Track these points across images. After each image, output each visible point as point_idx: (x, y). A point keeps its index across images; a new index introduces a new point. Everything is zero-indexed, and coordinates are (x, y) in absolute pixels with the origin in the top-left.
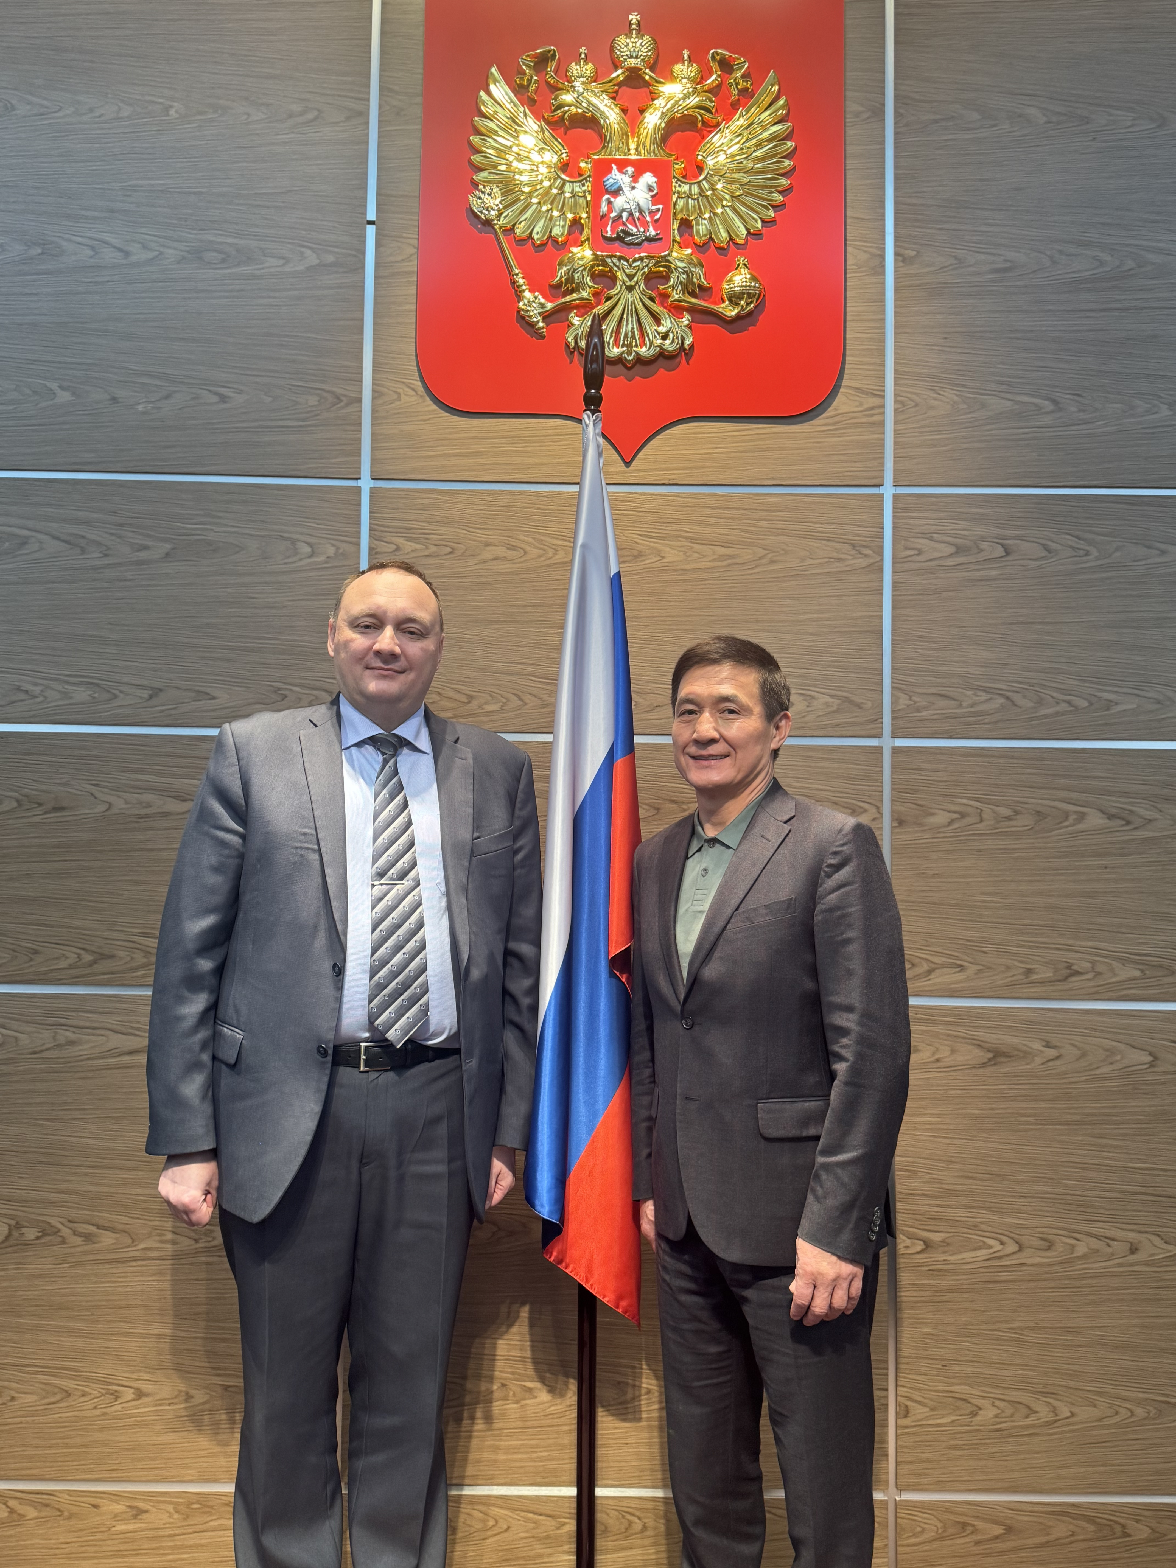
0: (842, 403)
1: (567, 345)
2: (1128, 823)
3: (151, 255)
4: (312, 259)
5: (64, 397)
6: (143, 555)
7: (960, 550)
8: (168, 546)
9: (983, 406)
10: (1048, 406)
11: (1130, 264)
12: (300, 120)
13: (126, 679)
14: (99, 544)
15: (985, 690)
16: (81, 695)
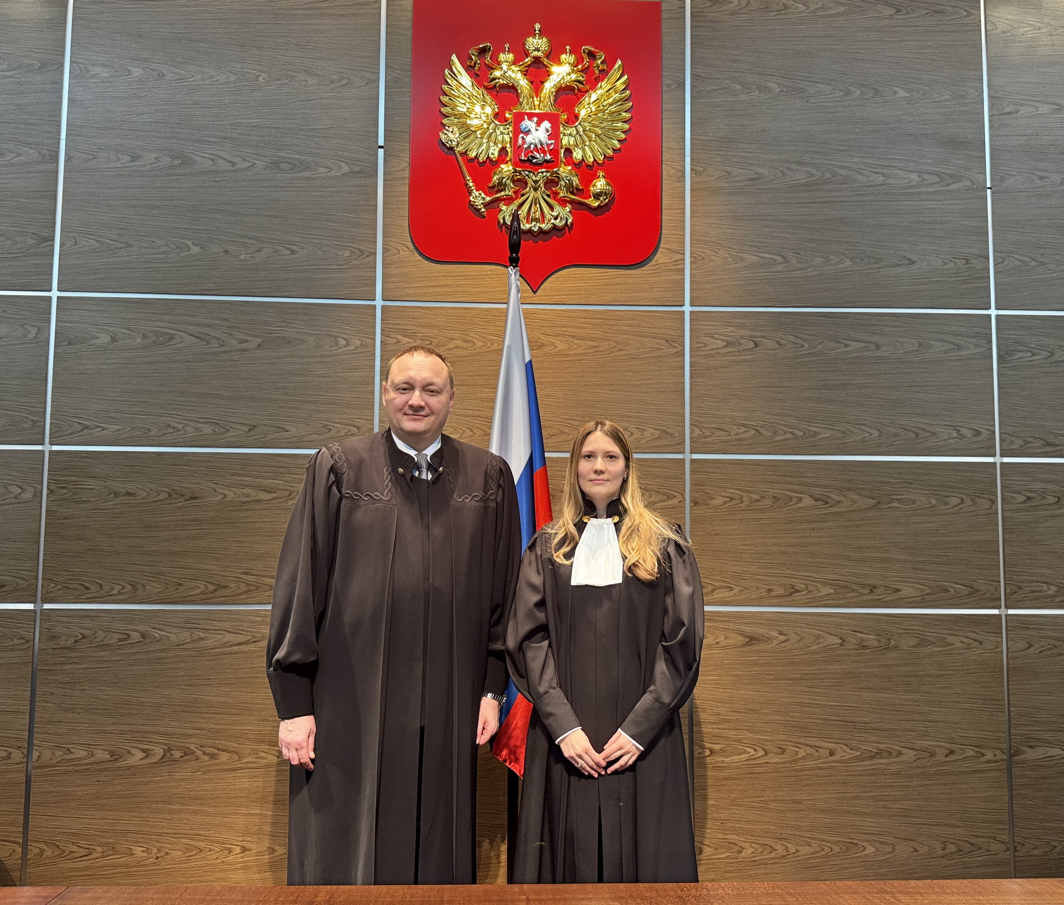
0: (660, 257)
1: (499, 222)
2: (826, 503)
3: (248, 164)
4: (345, 168)
5: (195, 250)
6: (245, 345)
7: (729, 344)
8: (260, 340)
9: (742, 259)
10: (780, 259)
11: (828, 175)
12: (338, 84)
13: (234, 420)
14: (218, 339)
15: (744, 426)
16: (208, 429)
